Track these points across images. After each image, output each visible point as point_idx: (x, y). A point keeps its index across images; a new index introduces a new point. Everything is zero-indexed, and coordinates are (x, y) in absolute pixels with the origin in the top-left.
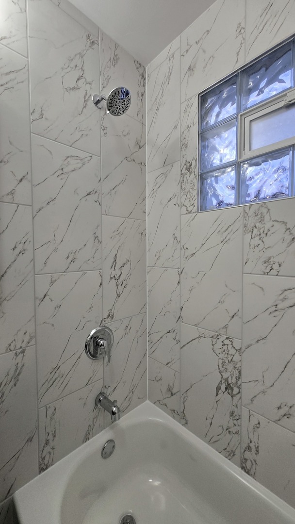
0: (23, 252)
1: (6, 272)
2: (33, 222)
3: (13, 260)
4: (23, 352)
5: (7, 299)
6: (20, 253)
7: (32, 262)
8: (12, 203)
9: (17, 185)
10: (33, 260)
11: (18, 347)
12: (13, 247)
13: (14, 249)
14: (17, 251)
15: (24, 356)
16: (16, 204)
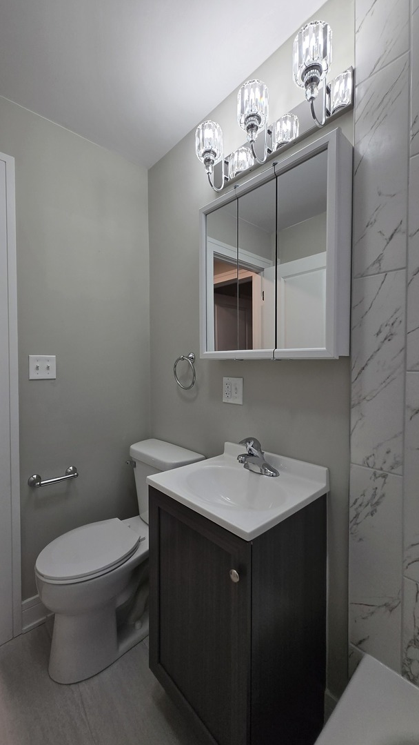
0: (389, 338)
1: (366, 364)
2: (407, 291)
3: (377, 349)
4: (385, 476)
5: (368, 398)
6: (385, 339)
7: (403, 353)
8: (379, 273)
9: (386, 245)
10: (405, 348)
11: (378, 466)
12: (378, 330)
13: (378, 334)
14: (382, 336)
15: (385, 483)
16: (384, 272)
